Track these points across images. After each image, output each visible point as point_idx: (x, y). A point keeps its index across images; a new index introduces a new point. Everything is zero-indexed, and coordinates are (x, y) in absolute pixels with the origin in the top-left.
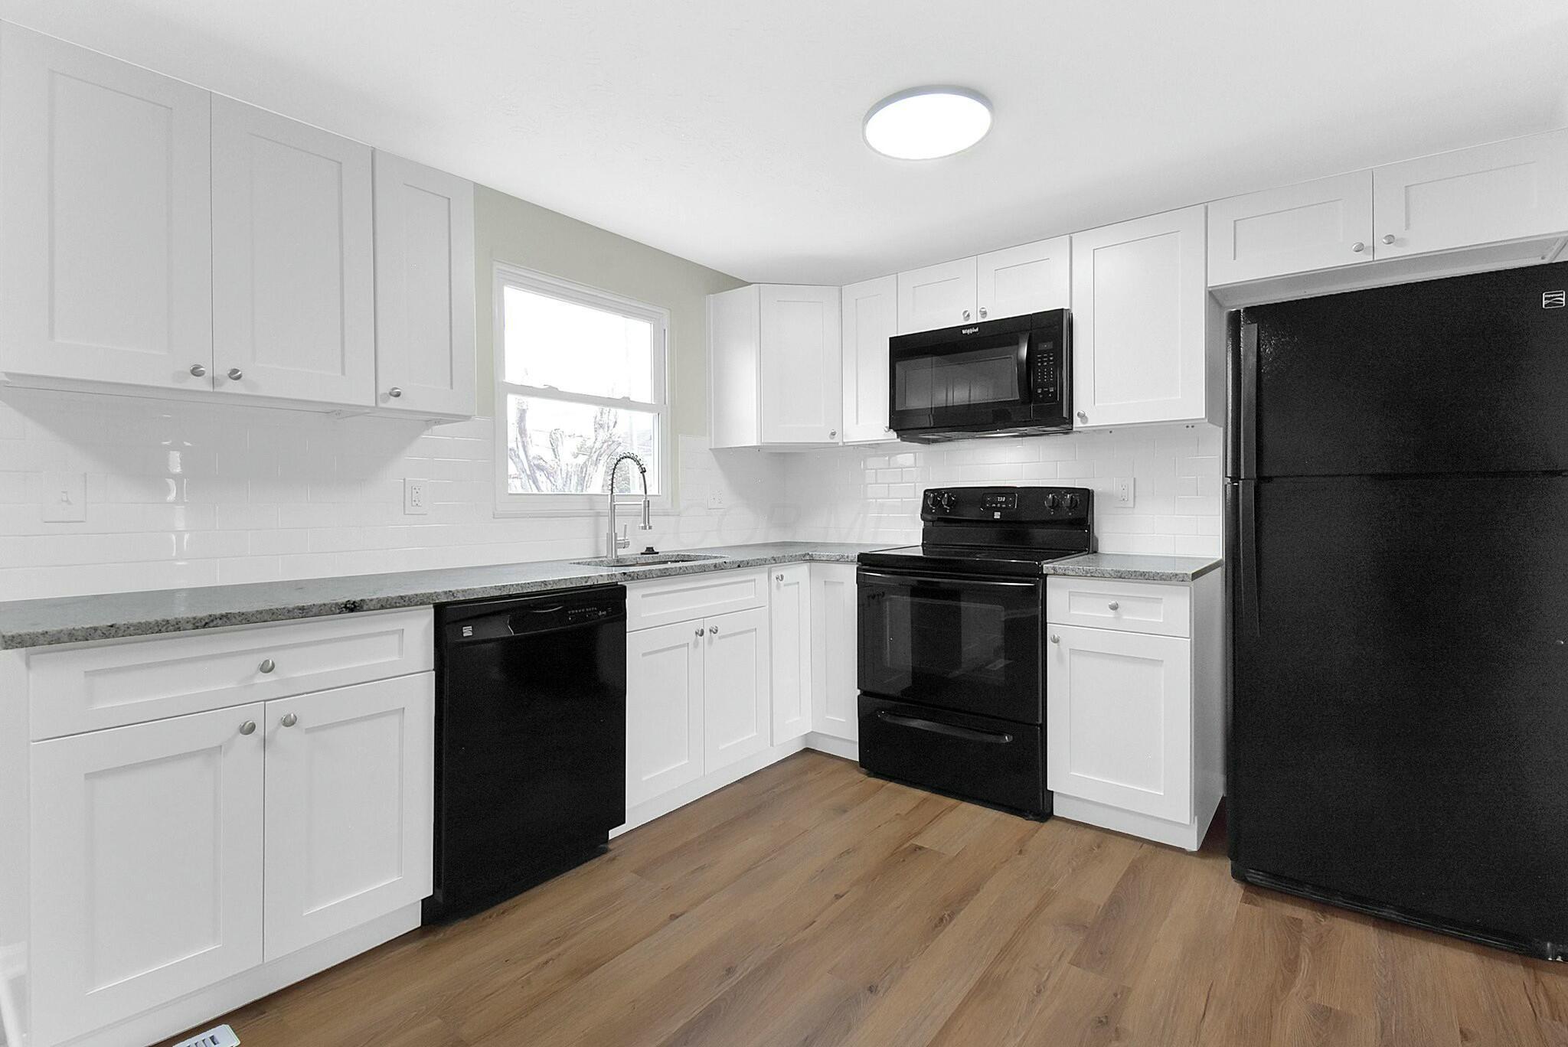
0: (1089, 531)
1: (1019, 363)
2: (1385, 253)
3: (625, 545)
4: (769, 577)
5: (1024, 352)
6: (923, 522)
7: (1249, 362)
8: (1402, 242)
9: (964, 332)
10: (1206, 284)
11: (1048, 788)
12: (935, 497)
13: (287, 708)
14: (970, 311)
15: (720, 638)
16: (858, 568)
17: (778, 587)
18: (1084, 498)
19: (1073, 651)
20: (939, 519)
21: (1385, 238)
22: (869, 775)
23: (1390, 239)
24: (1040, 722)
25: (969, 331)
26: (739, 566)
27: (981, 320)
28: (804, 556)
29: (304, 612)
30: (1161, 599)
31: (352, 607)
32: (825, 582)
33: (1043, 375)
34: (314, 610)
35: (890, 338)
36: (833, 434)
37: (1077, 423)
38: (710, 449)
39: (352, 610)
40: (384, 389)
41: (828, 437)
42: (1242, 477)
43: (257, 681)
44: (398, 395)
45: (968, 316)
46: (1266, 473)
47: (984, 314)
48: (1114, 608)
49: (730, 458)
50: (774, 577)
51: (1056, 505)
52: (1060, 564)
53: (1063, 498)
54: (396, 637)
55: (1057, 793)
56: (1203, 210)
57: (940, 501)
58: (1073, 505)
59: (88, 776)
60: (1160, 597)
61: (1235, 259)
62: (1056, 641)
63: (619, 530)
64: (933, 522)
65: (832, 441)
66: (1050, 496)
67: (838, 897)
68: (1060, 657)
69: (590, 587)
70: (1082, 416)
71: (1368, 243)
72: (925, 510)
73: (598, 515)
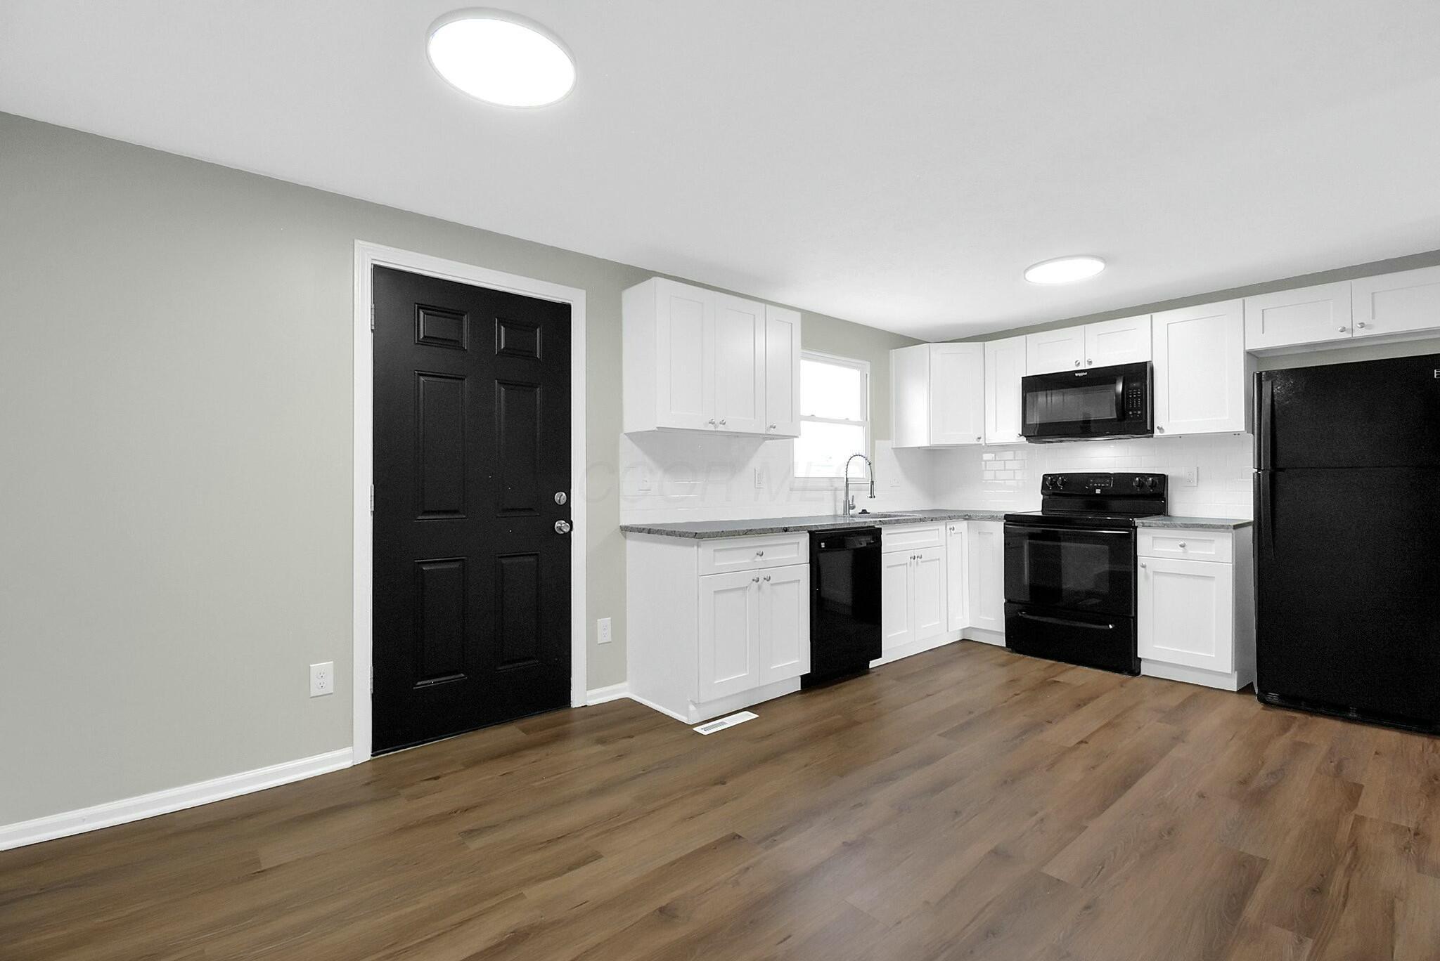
0: (1165, 501)
1: (1117, 395)
2: (1359, 333)
3: (853, 508)
4: (946, 527)
5: (1120, 388)
6: (1042, 496)
7: (1267, 401)
8: (1370, 327)
9: (1076, 375)
10: (1245, 348)
11: (1139, 656)
12: (1052, 479)
13: (765, 573)
14: (1079, 361)
15: (922, 562)
16: (1005, 524)
17: (951, 535)
18: (1162, 480)
19: (1155, 573)
20: (1054, 494)
21: (1360, 324)
22: (1012, 652)
23: (1362, 325)
24: (1133, 615)
25: (1080, 374)
26: (932, 520)
27: (1088, 367)
28: (965, 516)
29: (772, 531)
30: (1213, 540)
31: (786, 530)
32: (979, 533)
33: (1133, 403)
34: (775, 530)
35: (1023, 378)
36: (979, 438)
37: (1157, 433)
38: (892, 448)
39: (786, 531)
40: (768, 425)
41: (975, 440)
42: (1262, 468)
43: (756, 560)
44: (775, 427)
45: (1079, 363)
46: (1280, 465)
47: (1090, 363)
48: (1182, 546)
49: (904, 454)
50: (948, 528)
51: (1141, 485)
52: (1146, 521)
53: (1146, 480)
54: (796, 545)
55: (1144, 659)
56: (1242, 302)
57: (1056, 482)
58: (1153, 485)
59: (715, 592)
60: (1212, 539)
61: (1263, 333)
62: (1144, 567)
63: (850, 499)
64: (1050, 495)
65: (977, 443)
66: (1137, 479)
67: (1016, 695)
68: (1147, 577)
69: (867, 527)
70: (1160, 429)
71: (1348, 326)
72: (1044, 487)
73: (836, 490)
